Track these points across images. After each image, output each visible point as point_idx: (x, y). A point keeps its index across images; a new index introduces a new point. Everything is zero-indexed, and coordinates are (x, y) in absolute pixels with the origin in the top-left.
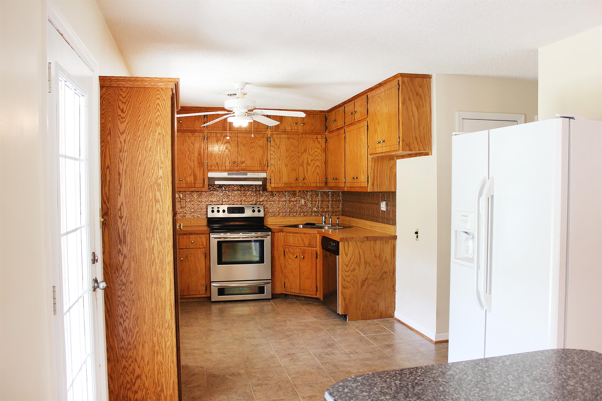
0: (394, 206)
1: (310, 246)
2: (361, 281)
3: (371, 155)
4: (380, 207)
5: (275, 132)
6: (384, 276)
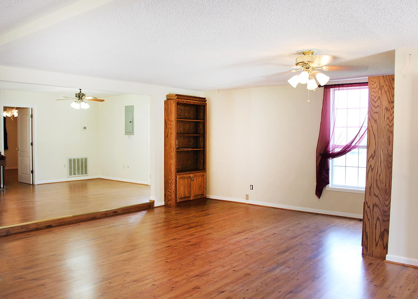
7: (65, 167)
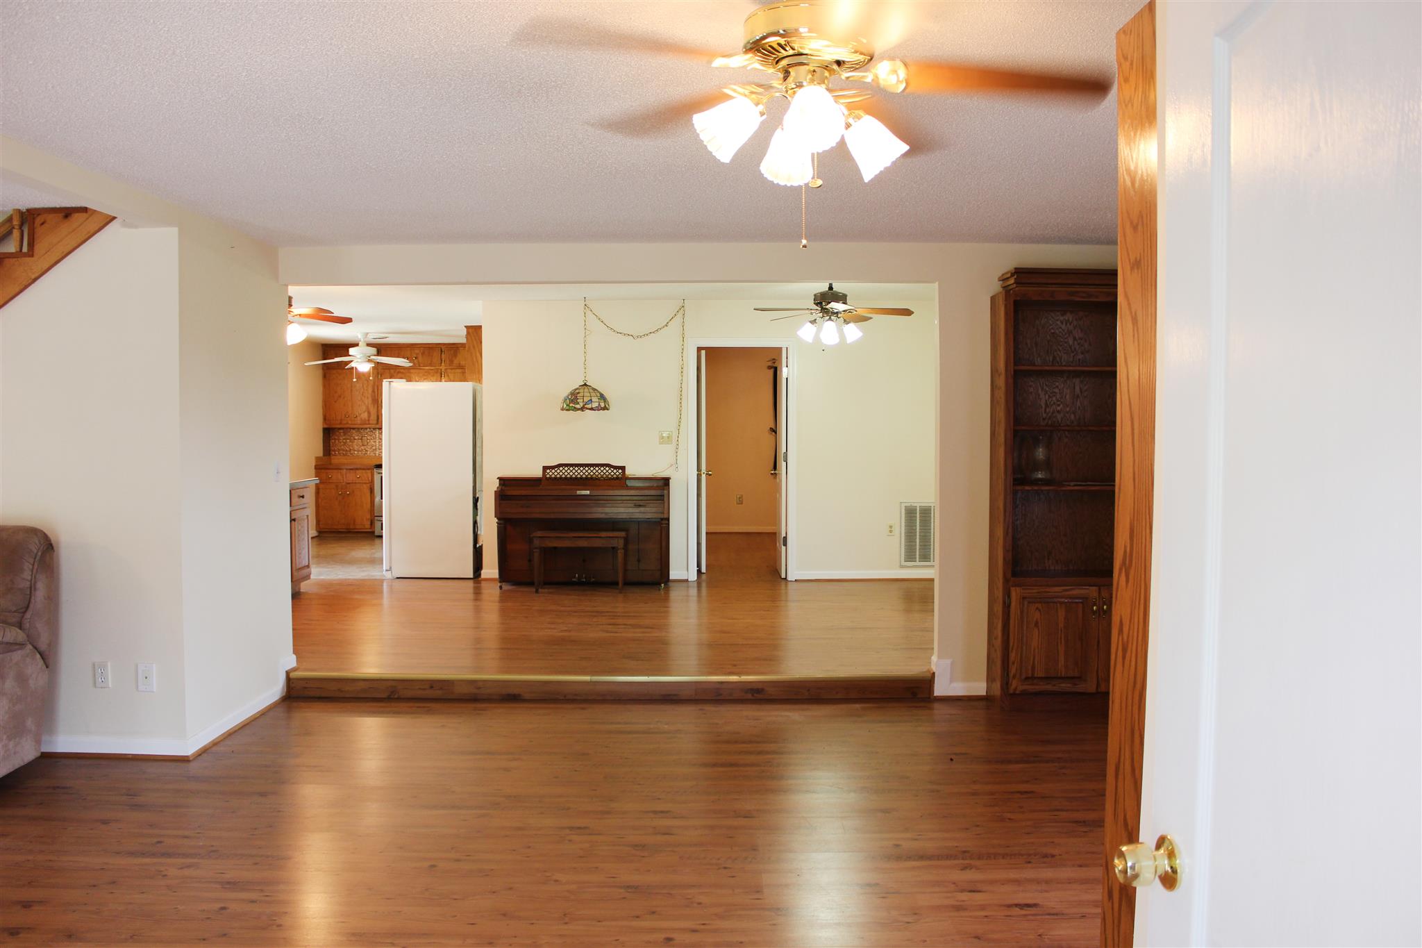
7: (891, 532)
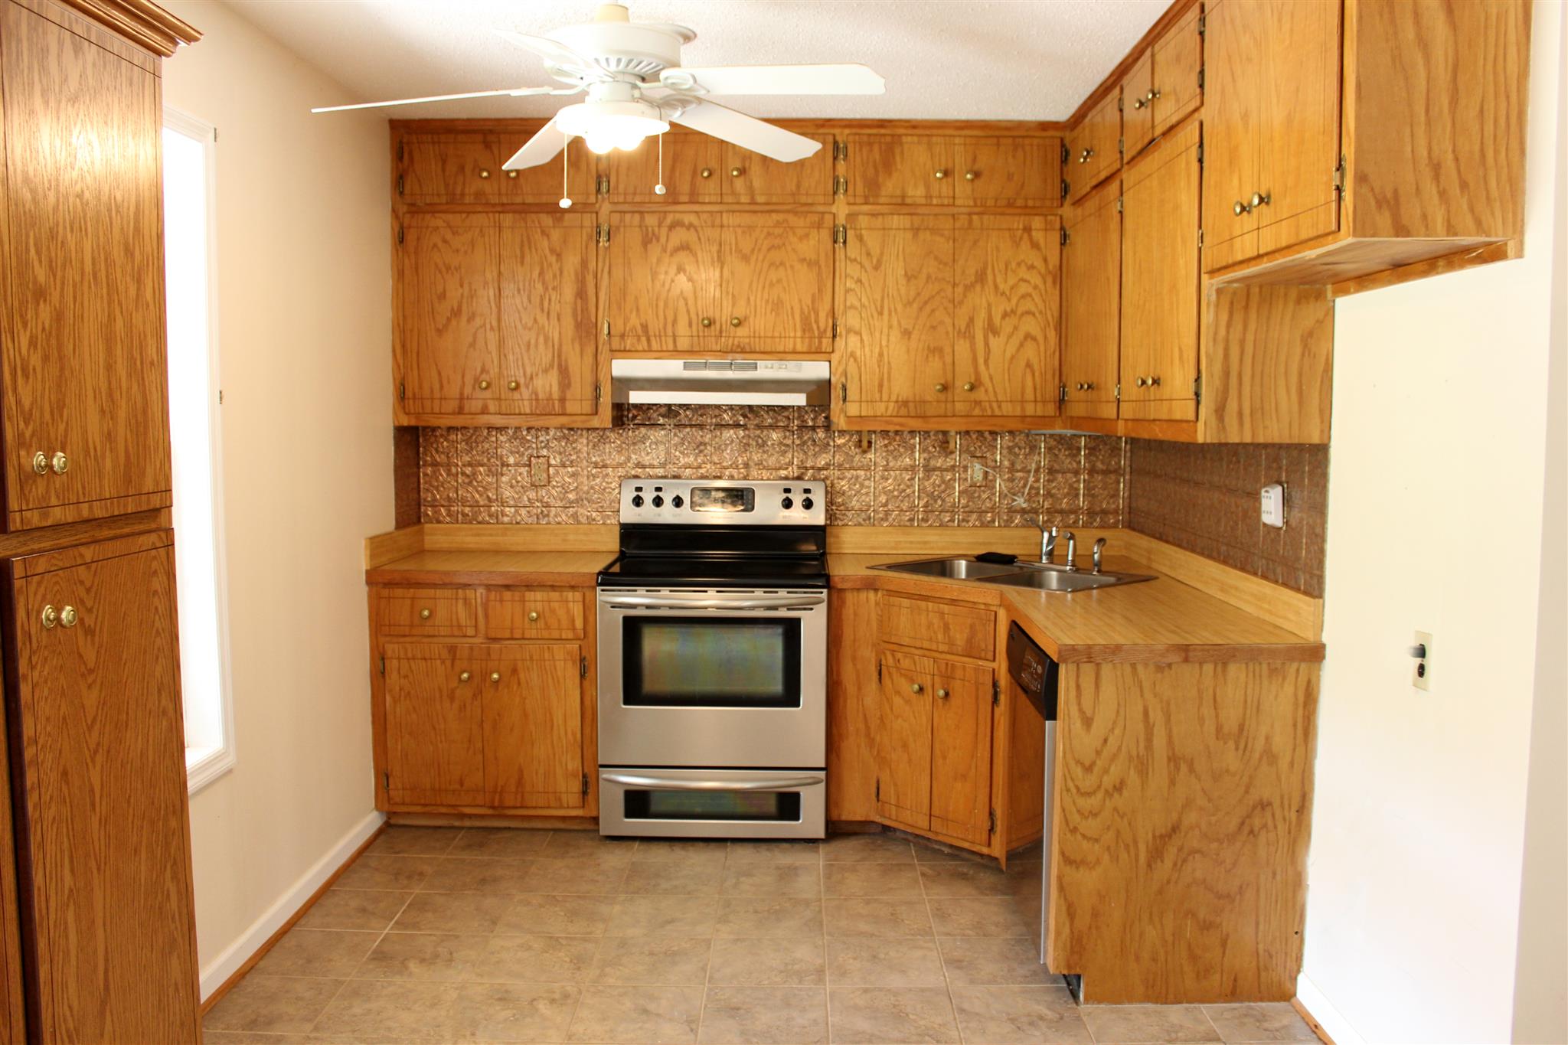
0: (1319, 508)
1: (971, 652)
2: (1150, 835)
3: (1212, 272)
4: (1258, 511)
5: (866, 208)
6: (1257, 822)
